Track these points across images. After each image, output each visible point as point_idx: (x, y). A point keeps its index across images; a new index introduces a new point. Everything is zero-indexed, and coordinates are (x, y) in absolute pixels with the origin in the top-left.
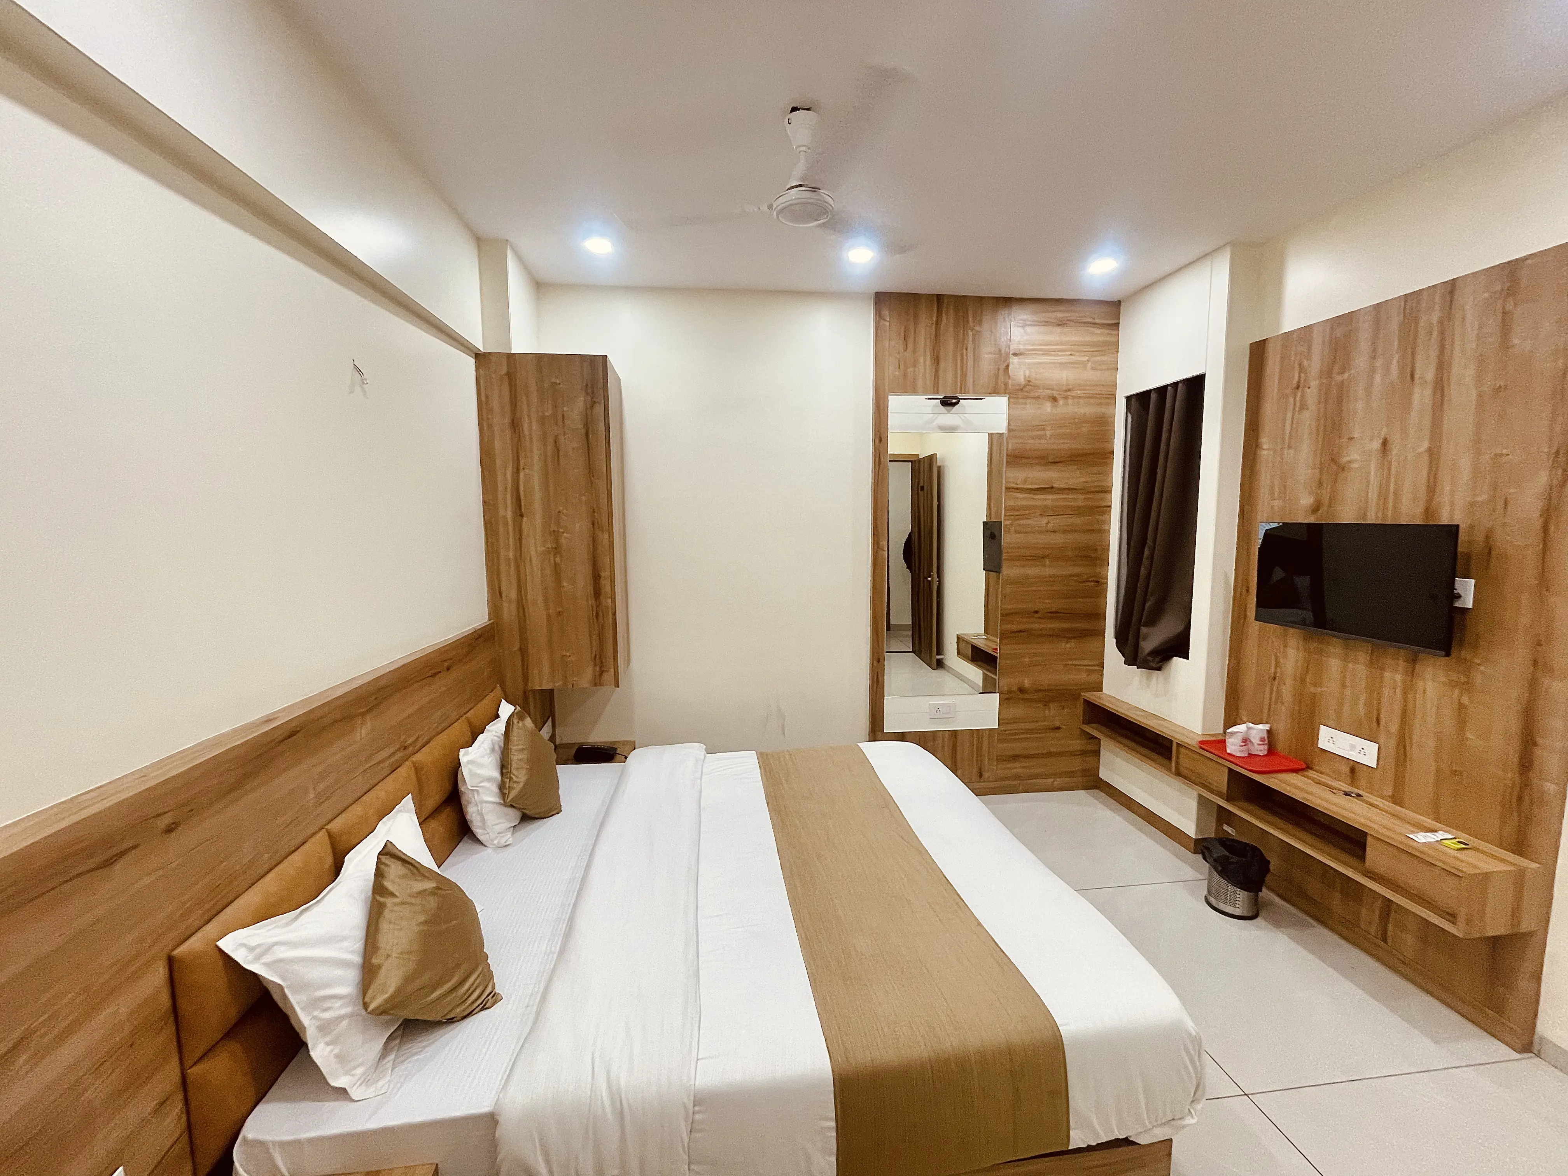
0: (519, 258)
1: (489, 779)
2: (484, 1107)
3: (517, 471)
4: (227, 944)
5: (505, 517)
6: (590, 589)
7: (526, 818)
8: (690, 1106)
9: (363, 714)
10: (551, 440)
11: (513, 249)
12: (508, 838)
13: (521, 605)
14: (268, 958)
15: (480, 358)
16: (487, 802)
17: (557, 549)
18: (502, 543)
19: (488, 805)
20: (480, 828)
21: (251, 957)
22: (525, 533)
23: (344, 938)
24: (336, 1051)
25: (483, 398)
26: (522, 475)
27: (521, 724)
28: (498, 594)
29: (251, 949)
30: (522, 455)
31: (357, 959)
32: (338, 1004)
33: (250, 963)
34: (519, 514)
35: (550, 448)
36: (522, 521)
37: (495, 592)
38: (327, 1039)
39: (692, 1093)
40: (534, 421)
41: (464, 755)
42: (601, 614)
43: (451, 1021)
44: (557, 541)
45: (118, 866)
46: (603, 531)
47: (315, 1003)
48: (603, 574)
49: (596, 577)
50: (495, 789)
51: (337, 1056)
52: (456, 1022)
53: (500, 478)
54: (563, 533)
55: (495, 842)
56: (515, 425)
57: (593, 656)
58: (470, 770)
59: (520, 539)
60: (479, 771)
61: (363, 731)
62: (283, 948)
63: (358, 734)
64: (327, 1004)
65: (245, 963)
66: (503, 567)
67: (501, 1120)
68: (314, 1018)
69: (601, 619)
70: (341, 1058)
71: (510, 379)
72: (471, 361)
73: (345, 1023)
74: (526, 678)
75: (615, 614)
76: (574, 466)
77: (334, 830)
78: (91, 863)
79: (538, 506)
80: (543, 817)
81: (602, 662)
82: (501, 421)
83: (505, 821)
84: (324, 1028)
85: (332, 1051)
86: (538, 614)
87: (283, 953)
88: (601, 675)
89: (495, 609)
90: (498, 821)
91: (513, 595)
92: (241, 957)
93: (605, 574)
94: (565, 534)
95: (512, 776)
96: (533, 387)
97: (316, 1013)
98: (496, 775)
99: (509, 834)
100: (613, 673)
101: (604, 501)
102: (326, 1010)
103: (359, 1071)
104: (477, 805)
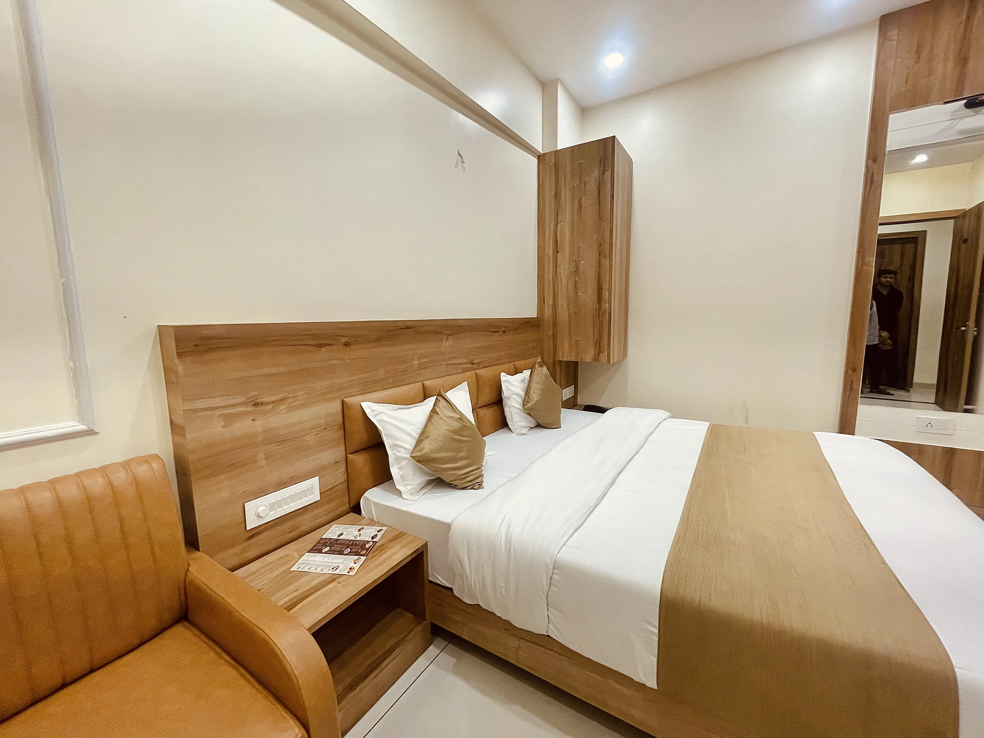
0: (566, 88)
1: (518, 395)
2: (448, 521)
3: (557, 224)
4: (364, 405)
5: (549, 254)
6: (595, 297)
7: (539, 426)
8: (551, 567)
9: (448, 335)
10: (576, 201)
11: (562, 83)
12: (525, 431)
13: (555, 307)
14: (378, 418)
15: (541, 158)
16: (514, 407)
17: (577, 272)
18: (546, 270)
19: (515, 409)
20: (510, 421)
21: (372, 414)
22: (559, 263)
23: (412, 424)
24: (400, 473)
25: (541, 183)
26: (559, 225)
27: (540, 368)
28: (543, 301)
29: (373, 411)
30: (560, 214)
31: (417, 436)
32: (403, 451)
33: (371, 416)
34: (556, 251)
35: (576, 206)
36: (557, 255)
37: (541, 300)
38: (399, 466)
39: (553, 560)
40: (568, 190)
41: (503, 376)
42: (601, 313)
43: (455, 487)
44: (577, 266)
45: (323, 349)
46: (606, 258)
47: (395, 446)
48: (604, 287)
49: (600, 289)
50: (520, 401)
51: (401, 476)
52: (457, 489)
53: (547, 230)
54: (581, 261)
55: (518, 431)
56: (557, 196)
57: (595, 341)
58: (506, 386)
59: (556, 267)
60: (511, 388)
61: (447, 344)
62: (385, 416)
63: (444, 344)
64: (399, 449)
65: (370, 415)
66: (546, 285)
67: (452, 528)
68: (394, 453)
69: (601, 317)
70: (403, 477)
71: (556, 167)
72: (536, 161)
73: (405, 462)
74: (555, 353)
75: (610, 314)
76: (590, 215)
77: (426, 385)
78: (313, 342)
79: (567, 246)
80: (548, 427)
81: (600, 346)
82: (549, 194)
83: (524, 421)
84: (398, 459)
85: (399, 472)
86: (563, 314)
87: (384, 417)
88: (599, 354)
89: (540, 310)
90: (520, 420)
91: (551, 302)
92: (367, 411)
93: (605, 286)
94: (582, 262)
95: (530, 395)
96: (568, 169)
97: (395, 451)
98: (522, 393)
99: (526, 430)
100: (606, 354)
101: (607, 237)
102: (399, 452)
103: (409, 487)
104: (509, 408)
